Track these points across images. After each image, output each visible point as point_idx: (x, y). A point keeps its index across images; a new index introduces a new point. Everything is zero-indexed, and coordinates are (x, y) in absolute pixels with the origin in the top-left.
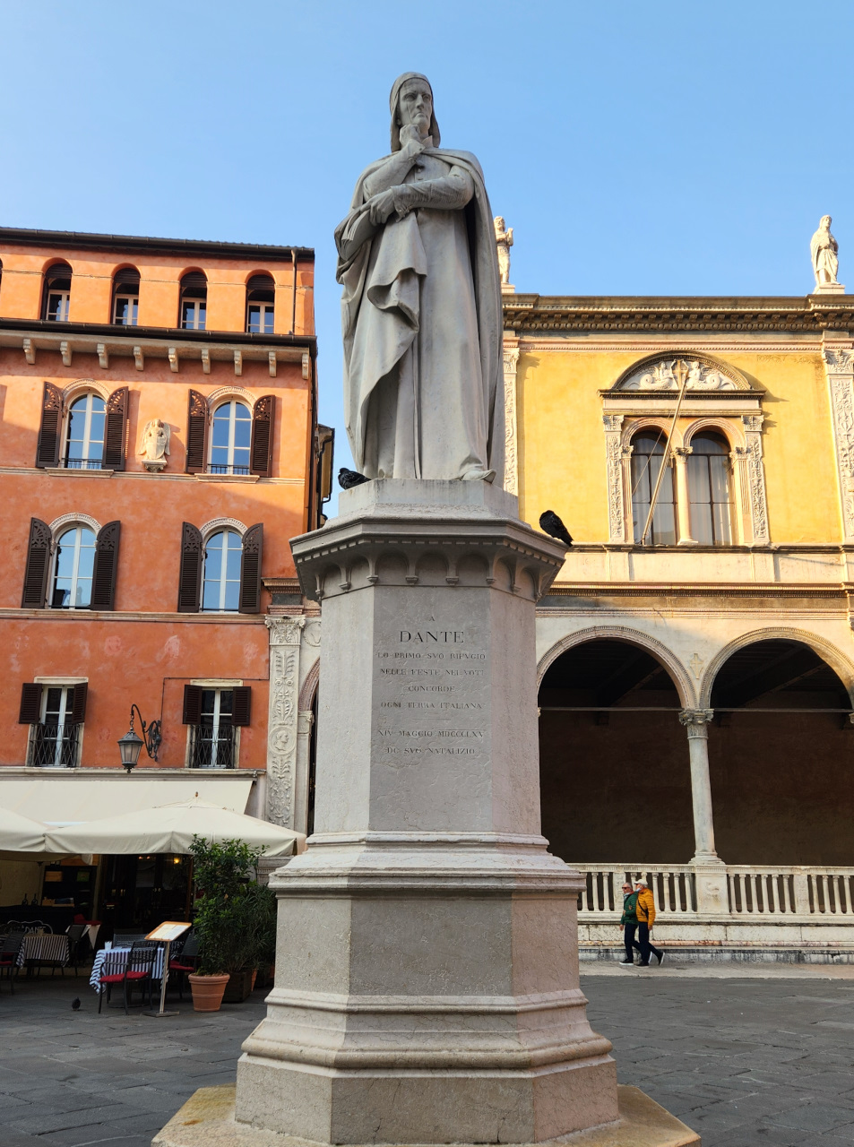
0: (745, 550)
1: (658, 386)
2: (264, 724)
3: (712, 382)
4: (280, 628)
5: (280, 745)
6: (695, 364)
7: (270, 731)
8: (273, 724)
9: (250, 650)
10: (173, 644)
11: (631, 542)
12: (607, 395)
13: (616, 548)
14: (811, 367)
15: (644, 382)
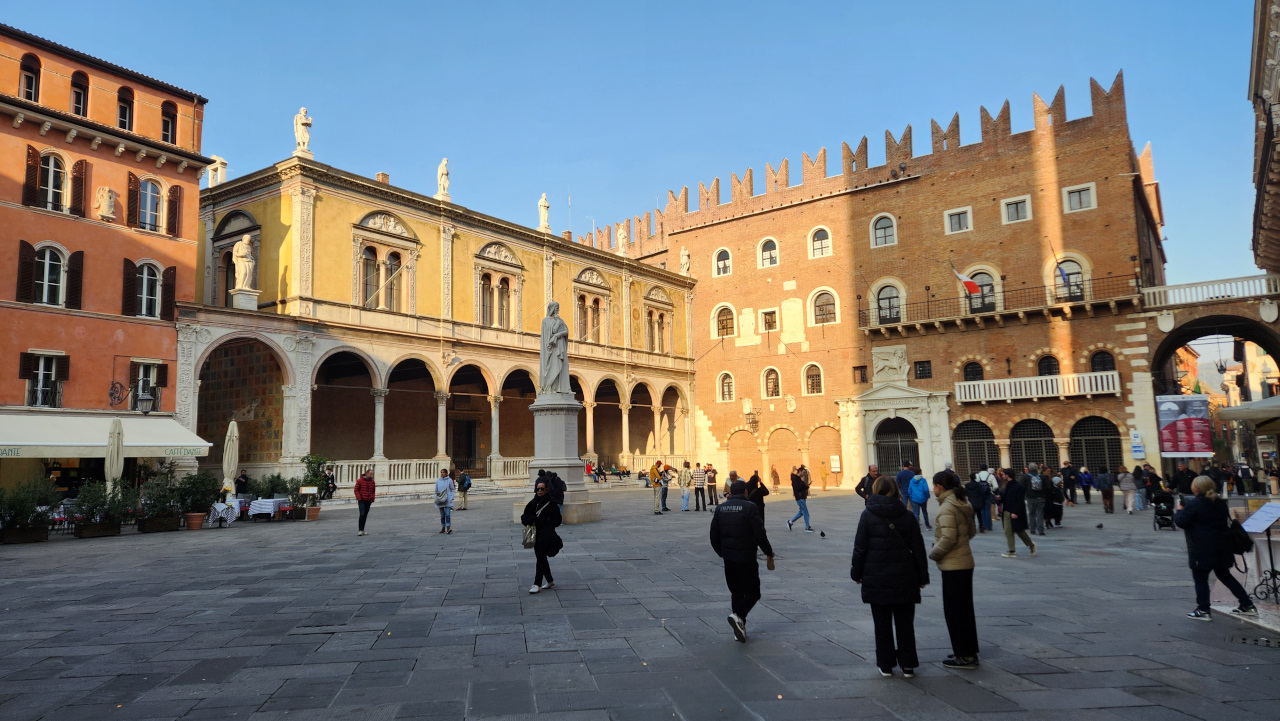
0: (406, 316)
1: (377, 227)
2: (174, 387)
3: (399, 230)
4: (183, 330)
5: (184, 399)
6: (392, 219)
7: (178, 390)
8: (179, 387)
9: (166, 342)
10: (120, 334)
11: (361, 305)
12: (356, 226)
13: (355, 307)
14: (436, 232)
15: (371, 224)
